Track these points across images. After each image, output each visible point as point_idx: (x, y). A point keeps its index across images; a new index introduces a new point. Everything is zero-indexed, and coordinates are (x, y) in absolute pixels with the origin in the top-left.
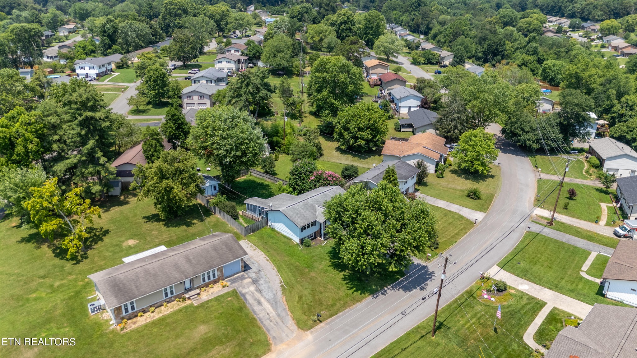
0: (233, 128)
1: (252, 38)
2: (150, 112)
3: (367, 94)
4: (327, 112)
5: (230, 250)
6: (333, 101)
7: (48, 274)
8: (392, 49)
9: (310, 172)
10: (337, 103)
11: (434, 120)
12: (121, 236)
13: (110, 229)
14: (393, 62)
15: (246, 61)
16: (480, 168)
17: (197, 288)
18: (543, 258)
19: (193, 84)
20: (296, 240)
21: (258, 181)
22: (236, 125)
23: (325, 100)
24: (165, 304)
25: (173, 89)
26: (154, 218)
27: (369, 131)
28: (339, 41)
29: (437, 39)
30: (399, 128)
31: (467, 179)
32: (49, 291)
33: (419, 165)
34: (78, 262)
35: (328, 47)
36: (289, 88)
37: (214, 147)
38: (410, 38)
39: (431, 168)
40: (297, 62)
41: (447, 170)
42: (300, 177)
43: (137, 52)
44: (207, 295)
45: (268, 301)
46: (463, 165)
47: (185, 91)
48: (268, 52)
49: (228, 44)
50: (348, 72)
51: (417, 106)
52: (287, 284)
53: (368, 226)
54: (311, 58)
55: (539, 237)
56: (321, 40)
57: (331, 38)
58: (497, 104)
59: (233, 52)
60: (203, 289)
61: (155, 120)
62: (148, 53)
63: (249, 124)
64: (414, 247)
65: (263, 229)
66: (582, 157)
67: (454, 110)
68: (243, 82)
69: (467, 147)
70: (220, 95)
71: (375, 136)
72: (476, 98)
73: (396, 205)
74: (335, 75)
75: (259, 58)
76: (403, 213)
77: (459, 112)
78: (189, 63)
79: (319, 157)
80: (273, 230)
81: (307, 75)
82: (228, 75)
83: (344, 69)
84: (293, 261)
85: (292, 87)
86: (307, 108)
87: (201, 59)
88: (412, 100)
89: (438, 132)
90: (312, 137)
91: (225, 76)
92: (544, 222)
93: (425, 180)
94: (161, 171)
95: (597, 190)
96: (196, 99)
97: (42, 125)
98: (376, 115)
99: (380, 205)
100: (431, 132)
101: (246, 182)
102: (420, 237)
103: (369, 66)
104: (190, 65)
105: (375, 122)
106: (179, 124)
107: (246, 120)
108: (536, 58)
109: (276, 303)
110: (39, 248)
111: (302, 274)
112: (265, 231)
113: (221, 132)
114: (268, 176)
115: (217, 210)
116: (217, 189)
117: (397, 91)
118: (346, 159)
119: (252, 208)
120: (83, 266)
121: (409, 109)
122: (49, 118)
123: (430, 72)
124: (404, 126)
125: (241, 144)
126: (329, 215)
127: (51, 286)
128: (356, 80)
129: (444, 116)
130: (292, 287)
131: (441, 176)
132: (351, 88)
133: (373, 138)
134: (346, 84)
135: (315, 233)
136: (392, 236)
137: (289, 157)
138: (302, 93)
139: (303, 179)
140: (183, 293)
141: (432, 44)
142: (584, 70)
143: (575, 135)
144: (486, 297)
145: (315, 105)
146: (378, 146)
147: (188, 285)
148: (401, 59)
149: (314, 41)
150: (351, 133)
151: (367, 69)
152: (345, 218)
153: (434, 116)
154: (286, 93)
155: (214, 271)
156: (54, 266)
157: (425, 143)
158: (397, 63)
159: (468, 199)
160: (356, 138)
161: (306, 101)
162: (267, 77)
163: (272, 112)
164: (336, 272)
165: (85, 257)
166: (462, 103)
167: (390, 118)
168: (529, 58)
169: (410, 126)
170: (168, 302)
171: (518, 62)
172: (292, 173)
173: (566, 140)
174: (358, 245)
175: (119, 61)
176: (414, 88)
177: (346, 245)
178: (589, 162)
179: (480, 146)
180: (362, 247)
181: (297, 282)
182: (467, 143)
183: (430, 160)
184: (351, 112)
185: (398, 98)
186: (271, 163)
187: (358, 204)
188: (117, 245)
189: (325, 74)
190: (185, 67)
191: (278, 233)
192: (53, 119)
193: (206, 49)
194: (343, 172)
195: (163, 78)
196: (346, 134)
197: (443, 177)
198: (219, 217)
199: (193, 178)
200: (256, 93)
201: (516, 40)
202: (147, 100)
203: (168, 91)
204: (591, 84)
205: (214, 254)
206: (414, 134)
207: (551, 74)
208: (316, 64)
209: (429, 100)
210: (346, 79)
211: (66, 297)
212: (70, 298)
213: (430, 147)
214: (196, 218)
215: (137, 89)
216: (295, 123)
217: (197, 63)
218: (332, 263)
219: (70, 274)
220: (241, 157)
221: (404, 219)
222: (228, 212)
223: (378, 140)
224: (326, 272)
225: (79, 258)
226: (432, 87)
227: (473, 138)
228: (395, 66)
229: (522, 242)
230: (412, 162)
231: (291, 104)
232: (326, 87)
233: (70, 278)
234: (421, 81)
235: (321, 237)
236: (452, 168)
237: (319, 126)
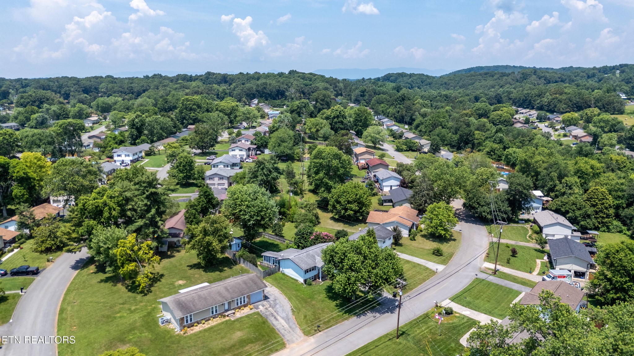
0: (255, 200)
1: (259, 129)
2: (179, 191)
3: (356, 176)
4: (323, 189)
5: (255, 284)
6: (327, 181)
7: (126, 302)
8: (378, 138)
9: (310, 233)
10: (331, 183)
11: (409, 196)
12: (173, 278)
13: (164, 274)
14: (380, 149)
15: (254, 149)
16: (443, 232)
17: (233, 309)
18: (484, 296)
19: (213, 169)
20: (301, 280)
21: (270, 241)
22: (257, 198)
23: (321, 180)
24: (211, 319)
25: (198, 172)
26: (197, 266)
27: (356, 204)
28: (333, 132)
29: (419, 129)
30: (381, 203)
31: (434, 241)
32: (128, 312)
33: (395, 230)
34: (146, 295)
35: (324, 137)
36: (292, 171)
37: (241, 213)
38: (395, 128)
39: (405, 233)
40: (298, 150)
41: (418, 235)
42: (303, 237)
43: (162, 141)
44: (239, 314)
45: (283, 318)
46: (430, 230)
47: (208, 173)
48: (274, 142)
49: (239, 134)
50: (340, 158)
51: (397, 186)
52: (296, 308)
53: (352, 264)
54: (310, 148)
55: (484, 282)
56: (318, 131)
57: (326, 129)
58: (457, 183)
59: (243, 141)
60: (237, 310)
61: (183, 197)
62: (173, 143)
63: (266, 197)
64: (384, 279)
65: (276, 274)
66: (527, 226)
67: (424, 188)
68: (259, 167)
69: (432, 216)
70: (237, 177)
71: (361, 208)
72: (440, 179)
73: (372, 250)
74: (329, 161)
75: (266, 146)
76: (376, 255)
77: (428, 190)
78: (207, 151)
79: (317, 225)
80: (284, 274)
81: (306, 160)
82: (241, 161)
83: (337, 157)
84: (299, 294)
85: (295, 171)
86: (306, 186)
87: (217, 148)
88: (392, 181)
89: (412, 206)
90: (311, 208)
91: (239, 162)
92: (490, 272)
93: (400, 242)
94: (205, 230)
95: (536, 250)
96: (216, 180)
97: (122, 198)
98: (361, 191)
99: (360, 250)
100: (407, 205)
101: (261, 242)
102: (388, 272)
103: (358, 153)
104: (208, 153)
105: (361, 197)
106: (209, 199)
107: (263, 194)
108: (502, 146)
109: (288, 319)
110: (115, 286)
111: (306, 302)
112: (278, 275)
113: (247, 203)
114: (278, 238)
115: (242, 260)
116: (240, 246)
117: (381, 173)
118: (339, 226)
119: (268, 259)
120: (149, 297)
121: (391, 189)
122: (126, 193)
123: (411, 158)
124: (385, 201)
125: (261, 211)
126: (325, 258)
127: (130, 309)
128: (346, 165)
129: (416, 193)
130: (299, 310)
131: (413, 239)
132: (342, 171)
133: (359, 210)
134: (338, 168)
135: (315, 276)
136: (369, 272)
137: (293, 224)
138: (303, 174)
139: (306, 238)
140: (223, 312)
141: (414, 133)
142: (531, 157)
143: (520, 208)
144: (437, 317)
145: (313, 184)
146: (364, 216)
147: (226, 307)
148: (386, 146)
149: (311, 132)
150: (343, 205)
151: (357, 155)
152: (336, 260)
153: (409, 193)
154: (290, 175)
155: (244, 297)
156: (129, 297)
157: (400, 213)
158: (383, 150)
159: (434, 256)
160: (346, 210)
161: (306, 181)
162: (277, 163)
163: (279, 190)
164: (330, 301)
165: (150, 291)
166: (430, 182)
167: (374, 195)
168: (496, 146)
169: (390, 201)
170: (214, 318)
171: (487, 149)
172: (296, 234)
173: (514, 212)
174: (346, 277)
175: (148, 149)
176: (395, 171)
177: (337, 278)
178: (532, 229)
179: (442, 215)
180: (349, 279)
181: (303, 307)
182: (432, 213)
183: (404, 226)
184: (342, 189)
185: (381, 179)
186: (281, 227)
187: (345, 249)
188: (171, 284)
189: (321, 160)
190: (203, 154)
191: (288, 276)
192: (128, 194)
193: (220, 139)
194: (336, 235)
195: (191, 163)
196: (338, 206)
197: (415, 240)
198: (243, 265)
199: (226, 236)
200: (269, 175)
201: (488, 130)
202: (177, 181)
203: (195, 174)
204: (537, 168)
205: (244, 286)
206: (394, 207)
207: (513, 160)
208: (314, 152)
209: (407, 181)
210: (338, 164)
211: (141, 315)
212: (145, 316)
213: (404, 216)
214: (226, 267)
215: (168, 173)
216: (298, 198)
217: (213, 151)
218: (328, 296)
219: (141, 302)
220: (260, 221)
221: (377, 260)
222: (250, 262)
223: (363, 211)
224: (323, 301)
225: (146, 292)
226: (409, 171)
227: (437, 209)
228: (380, 152)
229: (470, 285)
230: (390, 228)
231: (295, 183)
232: (322, 170)
233: (142, 304)
234: (400, 165)
235: (319, 279)
236: (423, 233)
237: (316, 201)
